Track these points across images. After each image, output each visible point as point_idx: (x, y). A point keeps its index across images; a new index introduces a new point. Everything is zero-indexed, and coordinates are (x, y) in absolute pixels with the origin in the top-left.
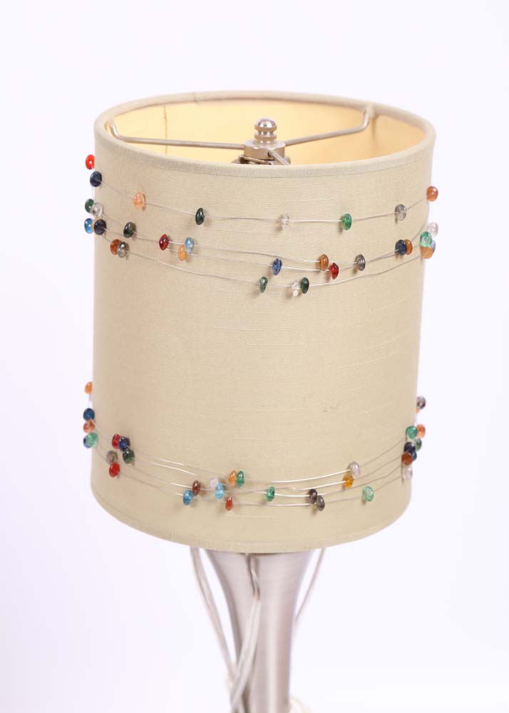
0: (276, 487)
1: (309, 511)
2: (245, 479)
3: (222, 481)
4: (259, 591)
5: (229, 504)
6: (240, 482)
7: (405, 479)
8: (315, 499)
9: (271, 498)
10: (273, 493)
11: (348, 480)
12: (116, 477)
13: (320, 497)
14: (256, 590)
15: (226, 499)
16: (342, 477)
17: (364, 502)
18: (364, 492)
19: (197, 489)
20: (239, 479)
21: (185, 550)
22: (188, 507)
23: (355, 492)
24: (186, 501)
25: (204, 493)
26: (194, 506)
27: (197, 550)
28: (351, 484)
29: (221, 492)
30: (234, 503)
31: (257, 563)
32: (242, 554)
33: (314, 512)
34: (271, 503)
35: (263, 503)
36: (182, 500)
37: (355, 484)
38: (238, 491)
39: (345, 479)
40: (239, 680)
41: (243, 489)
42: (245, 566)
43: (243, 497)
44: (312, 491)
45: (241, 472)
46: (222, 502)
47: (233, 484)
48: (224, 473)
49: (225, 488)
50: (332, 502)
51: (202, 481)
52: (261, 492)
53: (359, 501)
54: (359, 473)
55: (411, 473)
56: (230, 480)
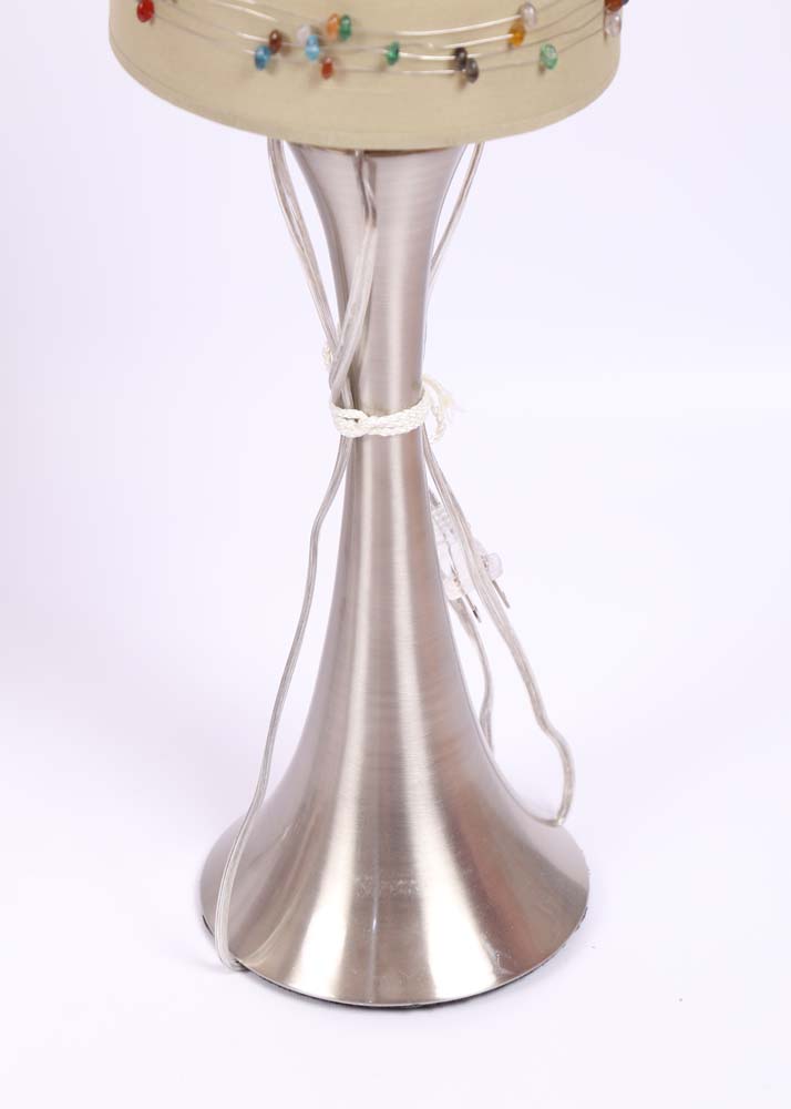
0: (402, 42)
1: (454, 81)
2: (353, 29)
3: (316, 31)
4: (374, 211)
5: (327, 70)
6: (345, 33)
7: (610, 34)
8: (463, 64)
9: (393, 60)
10: (397, 52)
11: (518, 32)
12: (147, 23)
13: (472, 61)
14: (371, 212)
15: (323, 61)
16: (509, 27)
17: (542, 70)
18: (542, 54)
19: (276, 44)
20: (343, 29)
21: (260, 143)
22: (262, 74)
23: (528, 53)
24: (259, 63)
25: (287, 51)
26: (272, 71)
27: (279, 143)
28: (521, 39)
29: (315, 49)
30: (335, 67)
31: (373, 169)
32: (349, 152)
33: (462, 84)
34: (395, 68)
35: (381, 69)
36: (252, 63)
37: (528, 39)
38: (341, 47)
39: (513, 31)
40: (343, 349)
41: (350, 44)
42: (353, 174)
43: (351, 58)
44: (458, 51)
45: (346, 17)
46: (316, 65)
47: (334, 36)
48: (321, 18)
49: (320, 43)
50: (489, 70)
51: (285, 30)
52: (378, 50)
53: (534, 69)
54: (536, 20)
55: (620, 24)
56: (330, 29)
